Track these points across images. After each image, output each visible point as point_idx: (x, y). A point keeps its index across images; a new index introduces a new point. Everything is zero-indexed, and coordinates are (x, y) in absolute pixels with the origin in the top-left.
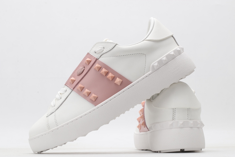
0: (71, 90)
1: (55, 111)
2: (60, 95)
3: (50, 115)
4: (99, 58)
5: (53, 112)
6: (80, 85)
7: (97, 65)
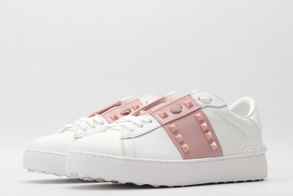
0: (160, 125)
1: (133, 138)
2: (142, 122)
3: (126, 139)
4: (203, 108)
5: (130, 138)
6: (173, 125)
7: (199, 115)
